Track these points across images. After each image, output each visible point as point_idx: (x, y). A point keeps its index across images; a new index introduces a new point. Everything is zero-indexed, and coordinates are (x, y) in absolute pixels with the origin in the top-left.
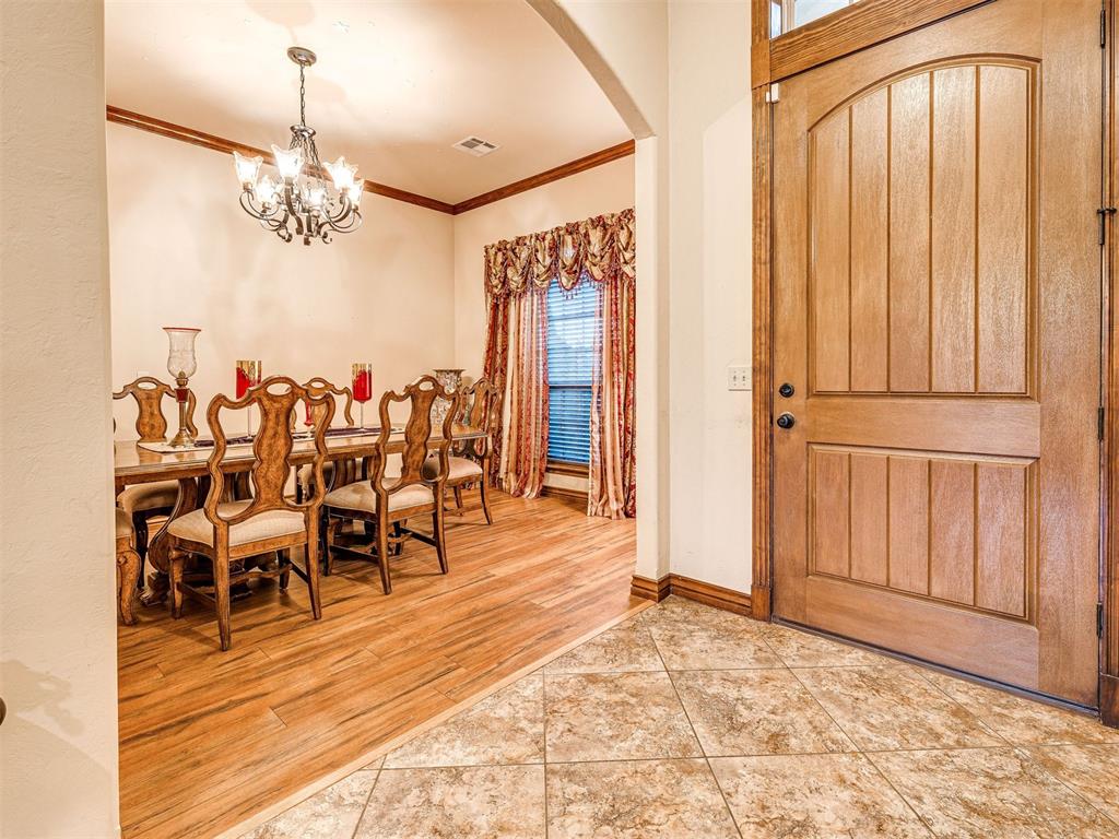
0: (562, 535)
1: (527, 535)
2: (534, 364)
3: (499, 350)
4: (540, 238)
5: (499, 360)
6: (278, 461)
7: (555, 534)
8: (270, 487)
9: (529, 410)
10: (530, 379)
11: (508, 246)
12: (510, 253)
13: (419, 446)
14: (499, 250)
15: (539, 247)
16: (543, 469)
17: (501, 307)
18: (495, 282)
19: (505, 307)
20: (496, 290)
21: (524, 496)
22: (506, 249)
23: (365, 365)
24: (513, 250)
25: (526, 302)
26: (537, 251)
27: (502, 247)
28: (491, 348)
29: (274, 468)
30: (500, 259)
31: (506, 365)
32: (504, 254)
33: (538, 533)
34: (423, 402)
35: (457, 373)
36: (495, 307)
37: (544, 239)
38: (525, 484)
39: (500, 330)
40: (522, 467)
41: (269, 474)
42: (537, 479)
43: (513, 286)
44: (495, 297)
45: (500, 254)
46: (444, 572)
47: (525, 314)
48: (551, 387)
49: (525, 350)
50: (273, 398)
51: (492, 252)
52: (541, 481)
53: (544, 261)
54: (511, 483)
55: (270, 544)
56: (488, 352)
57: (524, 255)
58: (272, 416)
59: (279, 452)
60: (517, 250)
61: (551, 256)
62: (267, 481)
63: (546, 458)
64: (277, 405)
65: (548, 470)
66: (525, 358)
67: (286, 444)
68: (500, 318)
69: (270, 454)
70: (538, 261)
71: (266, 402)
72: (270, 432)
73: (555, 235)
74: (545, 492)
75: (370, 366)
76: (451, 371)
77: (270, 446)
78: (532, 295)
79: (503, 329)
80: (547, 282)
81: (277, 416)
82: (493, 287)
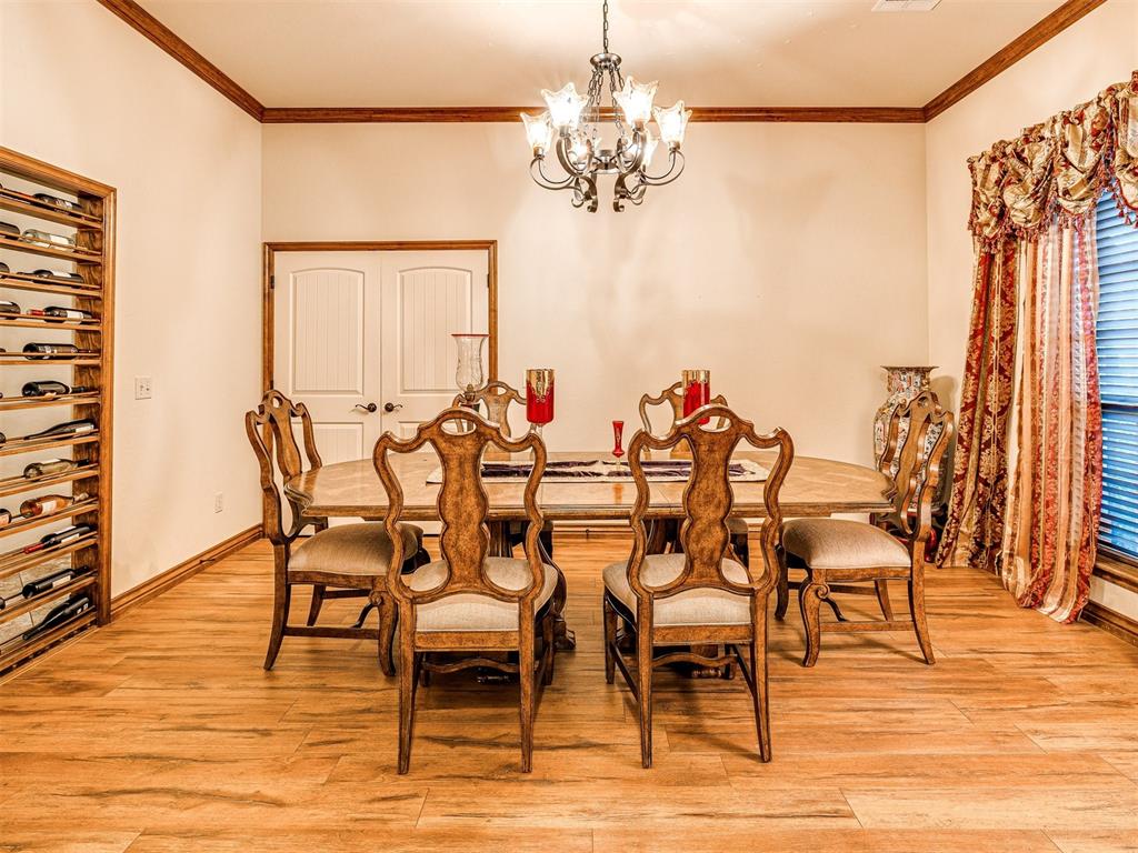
0: (1083, 755)
1: (992, 723)
2: (1064, 361)
3: (996, 333)
4: (1071, 119)
5: (995, 351)
6: (470, 527)
7: (1069, 745)
8: (464, 562)
9: (1053, 448)
10: (1056, 389)
11: (1009, 150)
12: (1014, 162)
13: (711, 524)
14: (994, 159)
15: (1069, 137)
16: (1088, 570)
17: (999, 259)
18: (984, 216)
19: (1007, 259)
20: (987, 231)
21: (1044, 611)
22: (1004, 155)
23: (698, 372)
24: (1019, 156)
25: (1048, 245)
26: (1066, 145)
27: (998, 155)
28: (980, 331)
29: (465, 536)
30: (995, 173)
31: (1011, 361)
32: (1002, 164)
33: (1024, 725)
34: (711, 451)
35: (923, 372)
36: (987, 261)
37: (1081, 118)
38: (1045, 589)
39: (997, 299)
40: (1043, 552)
41: (461, 543)
42: (1073, 586)
43: (1017, 219)
44: (988, 242)
45: (995, 167)
46: (764, 757)
47: (1047, 268)
48: (1104, 406)
49: (1045, 335)
50: (451, 439)
51: (980, 166)
52: (1081, 592)
53: (1082, 158)
54: (1019, 576)
55: (468, 640)
56: (973, 337)
57: (1040, 159)
58: (454, 464)
59: (470, 515)
60: (1025, 154)
61: (1098, 147)
62: (459, 552)
63: (1093, 546)
64: (458, 450)
65: (1098, 572)
66: (1045, 349)
67: (478, 505)
68: (997, 277)
69: (458, 516)
70: (1068, 164)
71: (443, 445)
72: (454, 487)
73: (1107, 104)
74: (1092, 615)
75: (708, 374)
76: (909, 369)
77: (456, 505)
78: (1061, 230)
79: (1004, 296)
80: (1089, 202)
81: (461, 465)
82: (981, 226)
